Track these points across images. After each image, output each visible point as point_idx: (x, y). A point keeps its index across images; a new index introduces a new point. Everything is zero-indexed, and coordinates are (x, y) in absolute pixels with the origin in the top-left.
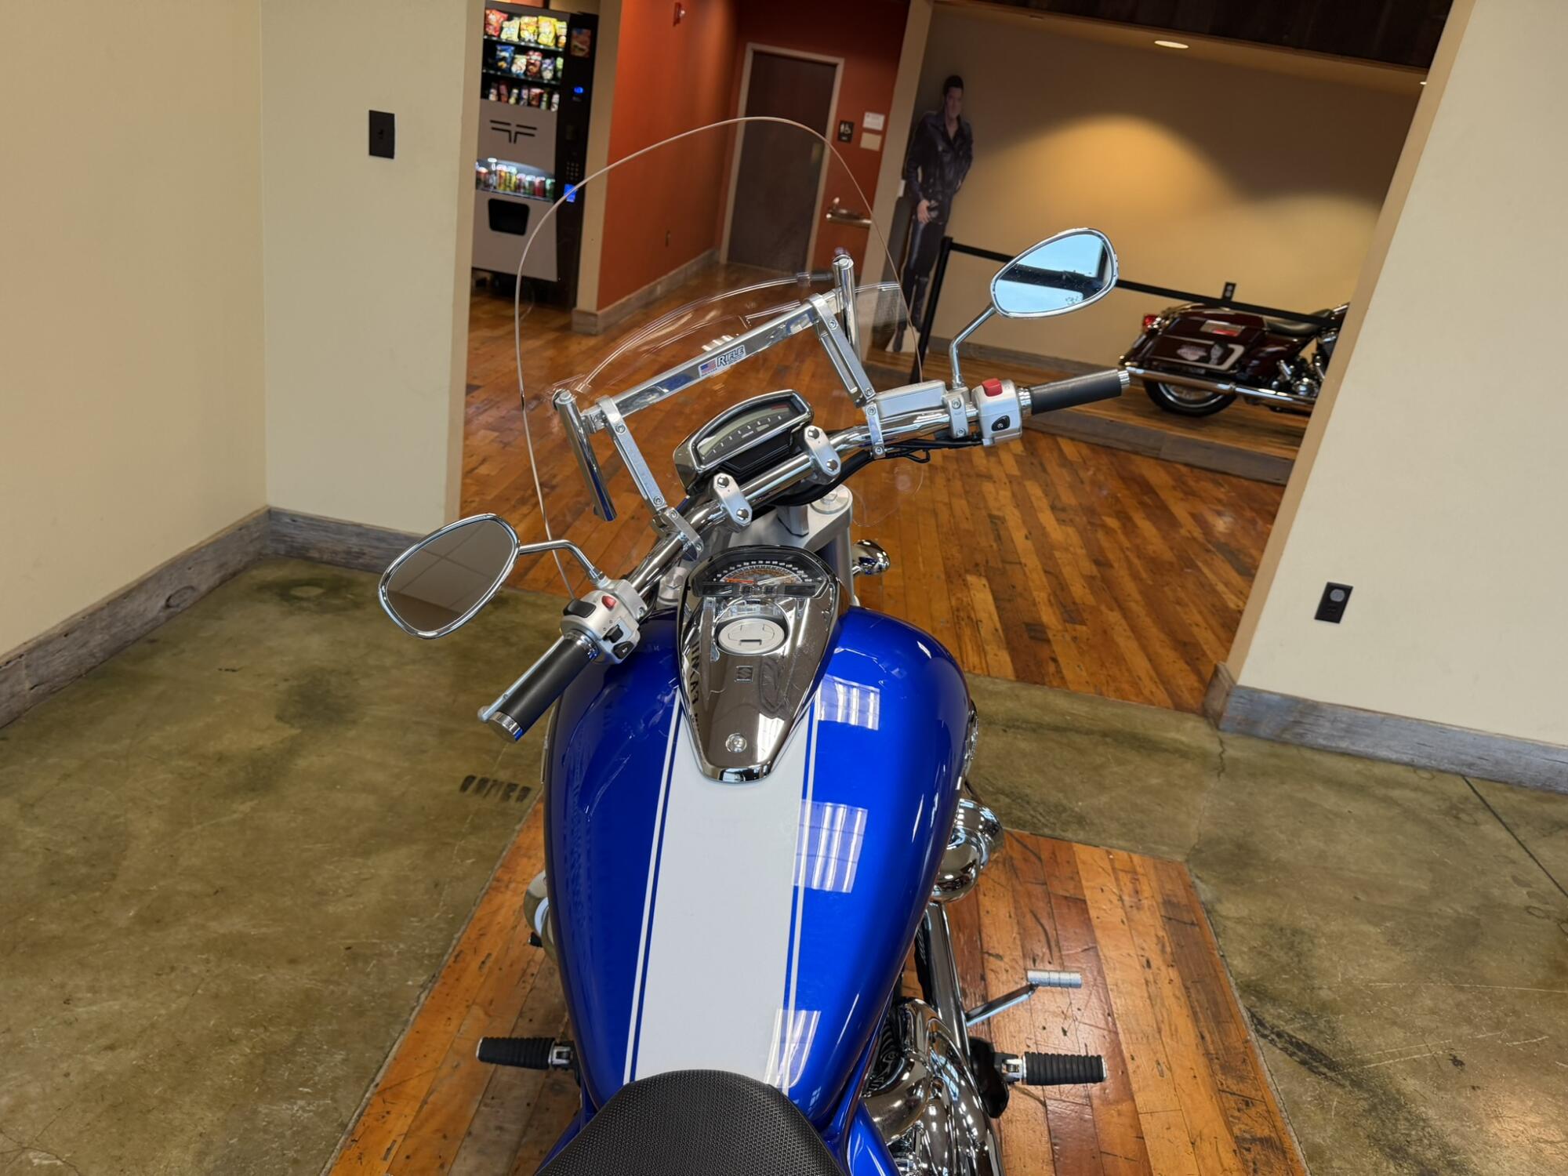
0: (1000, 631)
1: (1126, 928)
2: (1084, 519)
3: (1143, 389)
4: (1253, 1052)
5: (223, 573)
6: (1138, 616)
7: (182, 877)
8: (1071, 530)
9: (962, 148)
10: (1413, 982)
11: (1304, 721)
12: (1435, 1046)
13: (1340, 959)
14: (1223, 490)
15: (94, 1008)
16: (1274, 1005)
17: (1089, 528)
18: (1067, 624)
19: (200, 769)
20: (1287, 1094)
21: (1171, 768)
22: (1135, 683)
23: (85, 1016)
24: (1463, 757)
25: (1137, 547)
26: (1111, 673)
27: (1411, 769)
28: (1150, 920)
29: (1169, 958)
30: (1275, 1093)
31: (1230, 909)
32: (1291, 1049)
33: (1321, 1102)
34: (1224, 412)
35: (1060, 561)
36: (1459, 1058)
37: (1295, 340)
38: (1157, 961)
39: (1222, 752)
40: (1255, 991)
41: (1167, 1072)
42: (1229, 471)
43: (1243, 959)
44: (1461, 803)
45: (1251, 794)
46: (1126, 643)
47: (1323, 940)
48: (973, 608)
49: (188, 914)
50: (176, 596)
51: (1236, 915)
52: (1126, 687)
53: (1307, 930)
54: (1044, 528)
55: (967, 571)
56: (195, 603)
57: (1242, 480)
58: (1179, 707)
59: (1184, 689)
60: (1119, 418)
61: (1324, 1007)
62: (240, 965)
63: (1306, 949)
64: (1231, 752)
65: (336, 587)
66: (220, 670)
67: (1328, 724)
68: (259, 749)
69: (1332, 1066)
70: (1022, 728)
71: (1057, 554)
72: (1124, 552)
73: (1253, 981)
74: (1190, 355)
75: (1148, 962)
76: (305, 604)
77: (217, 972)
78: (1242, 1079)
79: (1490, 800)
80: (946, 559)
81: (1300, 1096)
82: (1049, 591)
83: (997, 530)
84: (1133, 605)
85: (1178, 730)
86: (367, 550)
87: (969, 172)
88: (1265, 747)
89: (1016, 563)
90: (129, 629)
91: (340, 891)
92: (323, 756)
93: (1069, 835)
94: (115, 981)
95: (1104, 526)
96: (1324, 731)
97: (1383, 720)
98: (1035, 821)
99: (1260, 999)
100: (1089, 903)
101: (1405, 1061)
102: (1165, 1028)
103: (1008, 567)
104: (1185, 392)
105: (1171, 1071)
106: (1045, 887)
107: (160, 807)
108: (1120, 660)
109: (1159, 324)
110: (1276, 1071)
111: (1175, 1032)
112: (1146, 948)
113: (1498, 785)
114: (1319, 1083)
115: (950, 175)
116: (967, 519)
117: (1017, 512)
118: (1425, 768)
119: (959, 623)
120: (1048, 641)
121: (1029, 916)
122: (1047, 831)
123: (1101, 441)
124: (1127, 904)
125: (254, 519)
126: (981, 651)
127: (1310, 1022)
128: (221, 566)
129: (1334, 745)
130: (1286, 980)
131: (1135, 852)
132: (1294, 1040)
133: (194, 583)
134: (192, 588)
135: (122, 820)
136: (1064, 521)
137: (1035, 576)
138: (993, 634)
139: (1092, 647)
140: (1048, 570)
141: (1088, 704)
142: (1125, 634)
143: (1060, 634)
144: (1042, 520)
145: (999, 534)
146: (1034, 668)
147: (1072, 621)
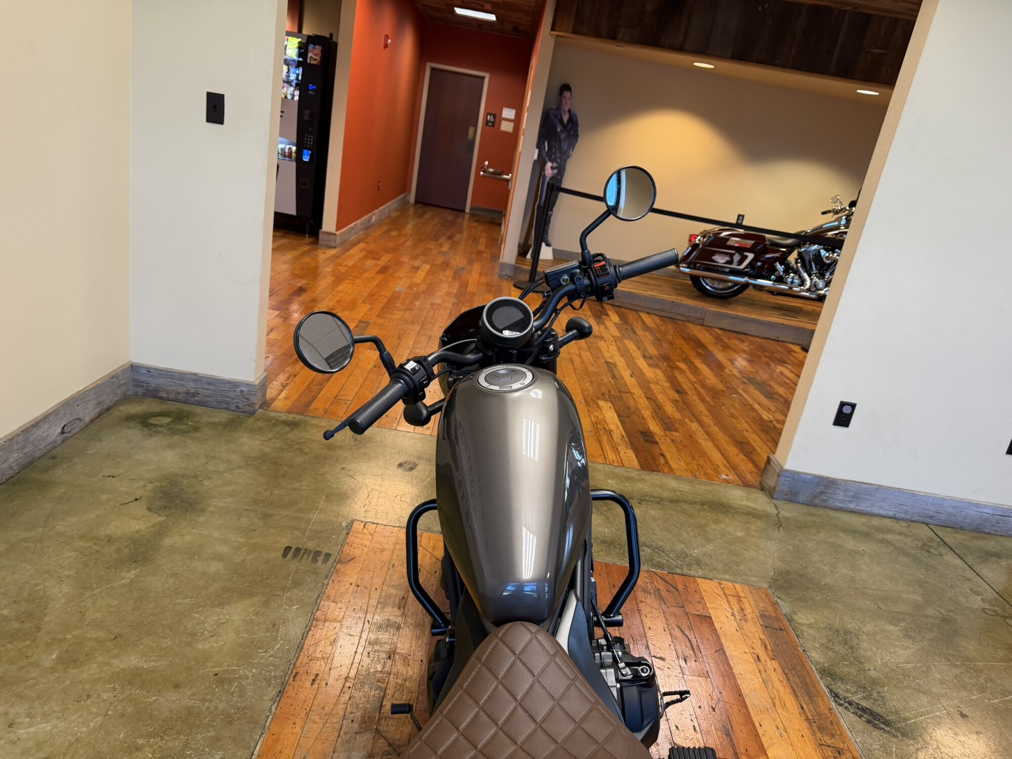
0: (625, 436)
1: (740, 634)
2: (665, 363)
3: (690, 282)
4: (835, 716)
5: (100, 409)
6: (709, 426)
7: (90, 627)
8: (658, 371)
9: (572, 129)
10: (925, 662)
11: (827, 491)
12: (948, 705)
13: (878, 649)
14: (745, 344)
15: (32, 730)
16: (843, 683)
17: (668, 369)
18: (667, 432)
19: (95, 547)
20: (863, 745)
21: (748, 525)
22: (715, 469)
23: (25, 736)
24: (927, 512)
25: (701, 381)
26: (699, 463)
27: (894, 520)
28: (755, 630)
29: (771, 653)
30: (855, 744)
31: (803, 618)
32: (860, 713)
33: (885, 748)
34: (740, 296)
35: (655, 391)
36: (964, 713)
37: (784, 250)
38: (763, 657)
39: (778, 513)
40: (829, 673)
41: (784, 734)
42: (748, 333)
43: (817, 652)
44: (929, 542)
45: (800, 541)
46: (706, 445)
47: (864, 637)
48: (606, 422)
49: (96, 655)
50: (69, 425)
51: (806, 622)
52: (710, 471)
53: (853, 630)
54: (641, 369)
55: (598, 398)
56: (81, 430)
57: (757, 338)
58: (746, 485)
59: (747, 473)
60: (676, 299)
61: (874, 682)
62: (138, 691)
63: (855, 643)
64: (783, 513)
65: (180, 417)
66: (104, 476)
67: (842, 493)
68: (137, 532)
69: (887, 723)
70: (650, 501)
71: (652, 386)
72: (693, 385)
73: (826, 667)
74: (720, 260)
75: (758, 657)
76: (160, 429)
77: (121, 697)
78: (832, 735)
79: (945, 539)
80: (583, 391)
81: (871, 745)
82: (651, 410)
83: (612, 371)
84: (704, 418)
85: (748, 500)
86: (200, 391)
87: (577, 145)
88: (804, 509)
89: (627, 393)
90: (35, 449)
91: (206, 632)
92: (183, 536)
93: (693, 573)
94: (46, 708)
95: (678, 368)
96: (841, 498)
97: (877, 489)
98: (669, 563)
99: (833, 679)
100: (713, 618)
101: (931, 718)
102: (777, 702)
103: (623, 395)
104: (716, 283)
105: (787, 733)
106: (683, 609)
107: (68, 577)
108: (703, 455)
109: (699, 240)
110: (853, 729)
111: (784, 706)
112: (755, 647)
113: (949, 529)
114: (881, 736)
115: (565, 146)
116: (592, 364)
117: (622, 359)
118: (903, 520)
119: (599, 432)
120: (657, 443)
121: (677, 629)
122: (678, 571)
123: (667, 315)
124: (738, 617)
125: (122, 371)
126: (615, 450)
127: (868, 693)
128: (99, 404)
129: (846, 506)
130: (846, 665)
131: (736, 582)
132: (860, 706)
133: (81, 415)
134: (80, 419)
135: (41, 587)
136: (652, 365)
137: (641, 401)
138: (621, 439)
139: (685, 446)
140: (648, 396)
141: (689, 484)
142: (703, 437)
143: (663, 438)
144: (639, 365)
145: (614, 374)
146: (650, 461)
147: (670, 430)
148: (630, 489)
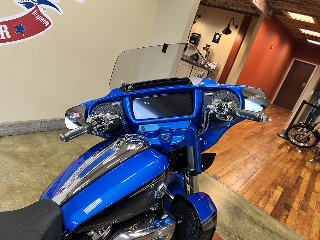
0: (276, 202)
7: (57, 162)
18: (300, 210)
19: (78, 148)
22: (309, 234)
26: (303, 227)
35: (312, 195)
48: (273, 194)
49: (52, 168)
52: (305, 232)
55: (279, 185)
70: (260, 226)
71: (313, 192)
80: (275, 180)
82: (302, 200)
83: (298, 180)
89: (297, 189)
94: (31, 172)
103: (293, 189)
108: (310, 225)
116: (291, 174)
117: (309, 179)
119: (265, 195)
120: (290, 211)
126: (266, 203)
137: (300, 195)
138: (273, 202)
139: (303, 218)
140: (306, 195)
141: (288, 231)
142: (318, 220)
143: (295, 211)
144: (315, 183)
145: (297, 182)
146: (278, 215)
147: (303, 210)
148: (256, 218)
